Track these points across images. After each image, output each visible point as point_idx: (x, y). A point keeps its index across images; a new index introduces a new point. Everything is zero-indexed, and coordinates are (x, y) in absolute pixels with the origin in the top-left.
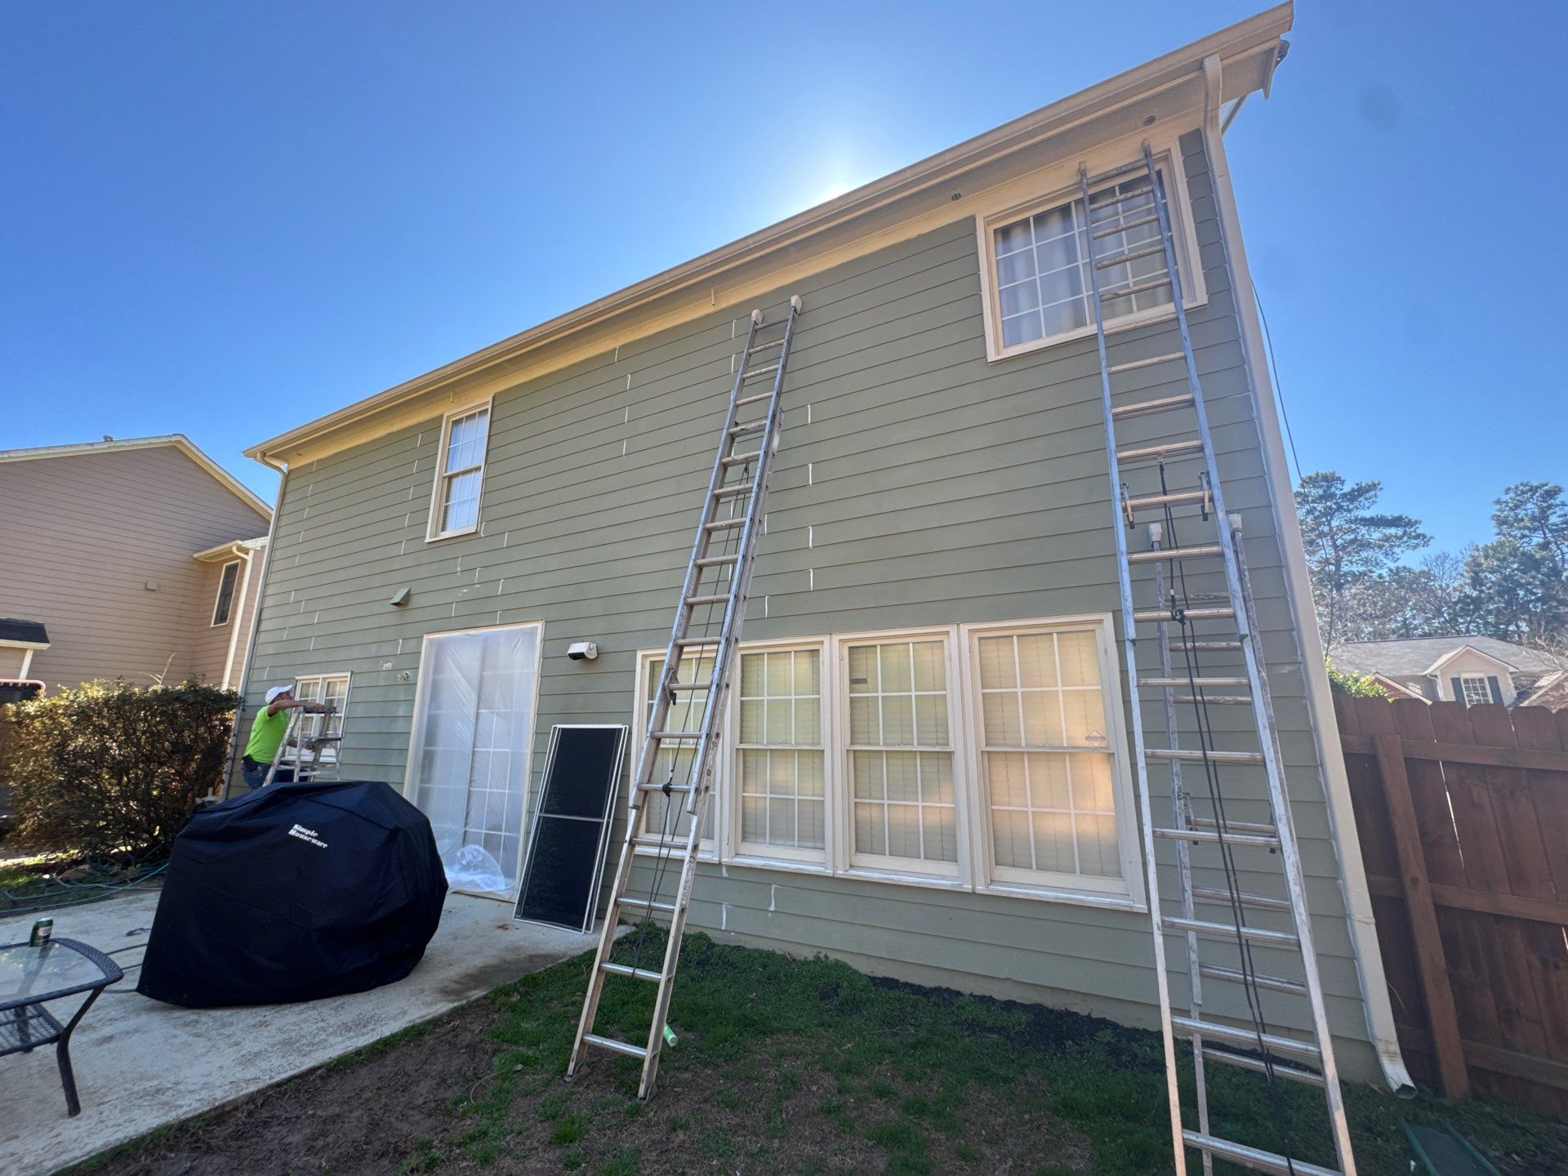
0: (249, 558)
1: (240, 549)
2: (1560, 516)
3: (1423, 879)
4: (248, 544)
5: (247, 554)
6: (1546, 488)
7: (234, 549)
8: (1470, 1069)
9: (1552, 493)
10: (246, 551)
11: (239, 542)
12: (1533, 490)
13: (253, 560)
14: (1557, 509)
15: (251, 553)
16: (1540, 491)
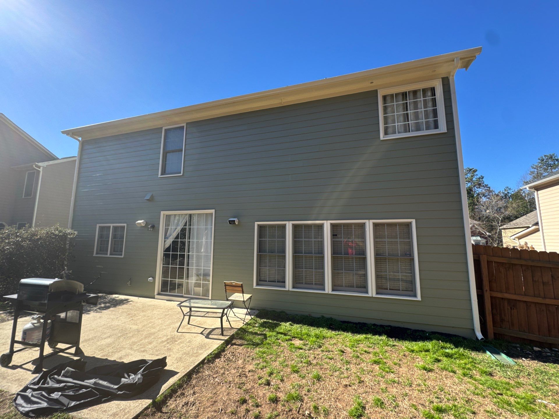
0: (41, 170)
1: (37, 166)
2: (476, 178)
3: (488, 290)
4: (40, 164)
5: (40, 168)
6: (473, 170)
7: (34, 166)
8: (495, 334)
9: (475, 171)
10: (39, 167)
11: (37, 163)
12: (470, 170)
13: (43, 171)
14: (475, 176)
15: (41, 168)
16: (472, 170)
